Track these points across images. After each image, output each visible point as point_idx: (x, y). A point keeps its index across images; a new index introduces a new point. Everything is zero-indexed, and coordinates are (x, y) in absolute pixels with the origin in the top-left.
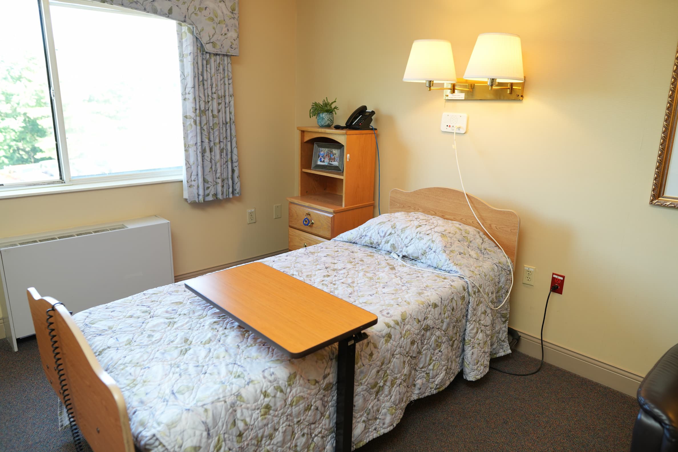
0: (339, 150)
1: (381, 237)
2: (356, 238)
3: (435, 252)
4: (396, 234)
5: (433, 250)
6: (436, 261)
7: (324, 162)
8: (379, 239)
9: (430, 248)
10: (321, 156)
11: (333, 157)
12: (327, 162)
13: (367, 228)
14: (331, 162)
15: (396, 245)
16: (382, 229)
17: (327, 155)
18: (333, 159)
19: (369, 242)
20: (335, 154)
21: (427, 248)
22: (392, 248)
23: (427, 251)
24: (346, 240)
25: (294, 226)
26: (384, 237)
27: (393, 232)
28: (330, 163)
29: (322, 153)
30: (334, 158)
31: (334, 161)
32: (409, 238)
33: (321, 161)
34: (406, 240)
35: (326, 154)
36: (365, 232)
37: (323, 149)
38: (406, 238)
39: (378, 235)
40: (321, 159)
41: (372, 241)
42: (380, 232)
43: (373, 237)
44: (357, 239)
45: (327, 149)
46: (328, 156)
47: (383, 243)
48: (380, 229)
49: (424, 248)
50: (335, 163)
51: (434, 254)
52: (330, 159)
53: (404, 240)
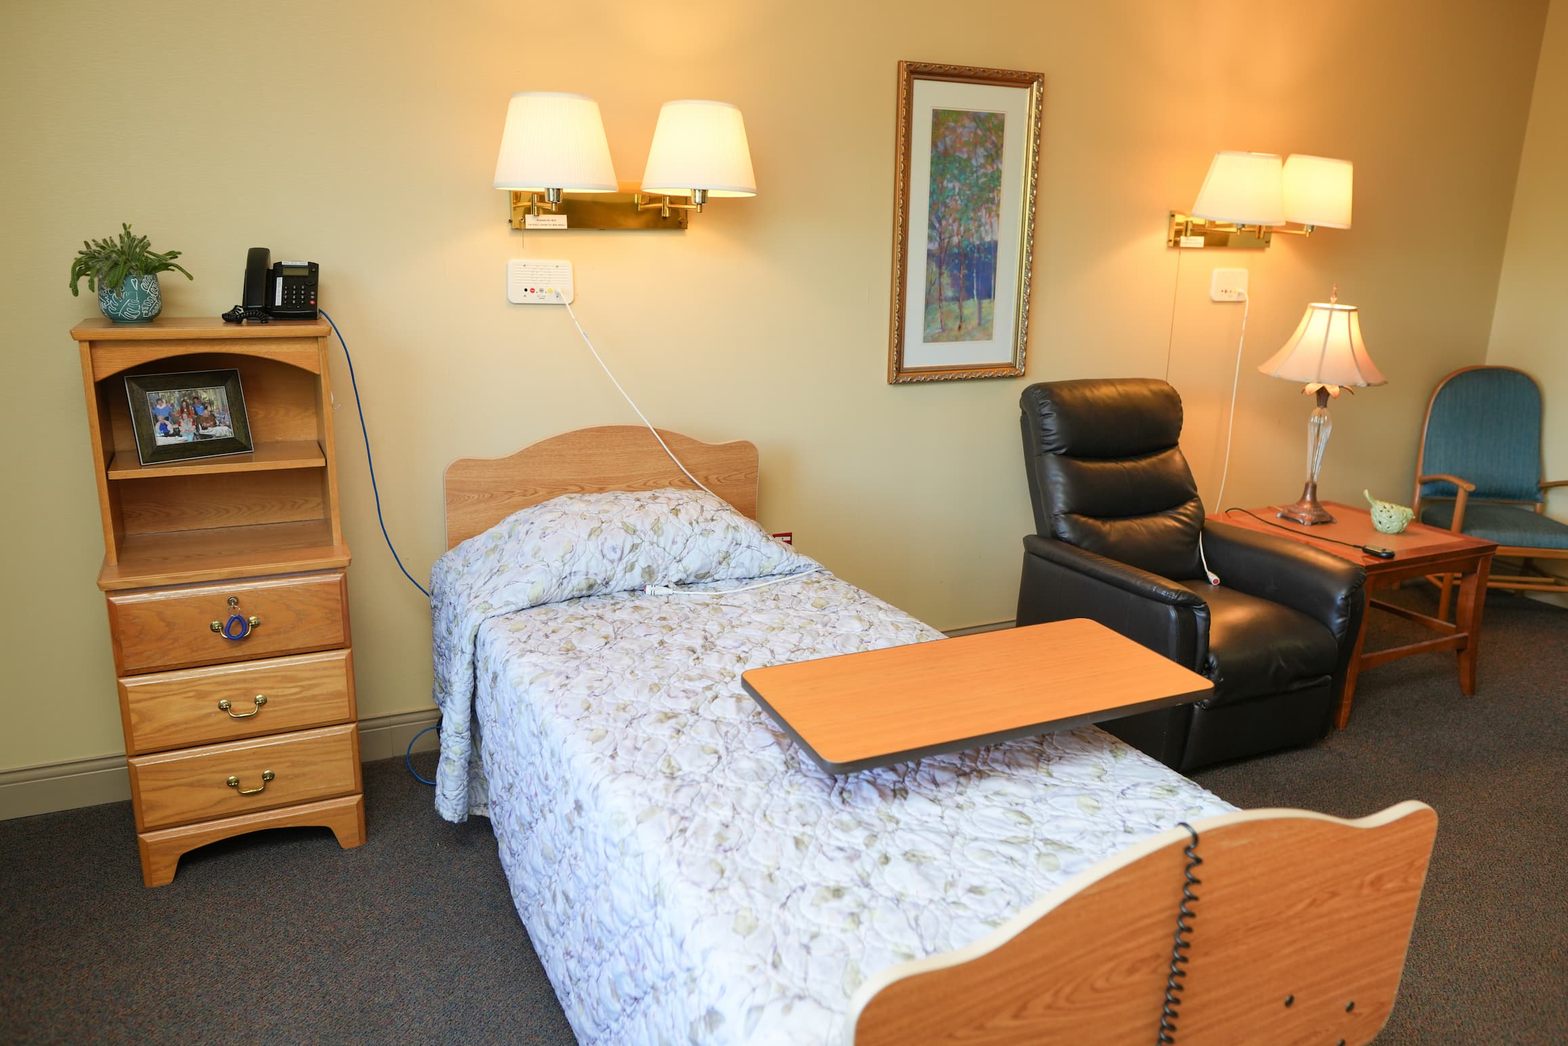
0: (222, 390)
1: (612, 562)
2: (551, 587)
3: (748, 547)
4: (646, 544)
5: (745, 544)
6: (756, 564)
7: (177, 433)
8: (609, 568)
9: (737, 544)
10: (160, 418)
11: (206, 413)
12: (188, 432)
13: (568, 556)
14: (204, 428)
15: (655, 566)
16: (610, 543)
17: (182, 411)
18: (206, 420)
19: (584, 585)
20: (211, 403)
21: (729, 546)
22: (647, 577)
23: (731, 551)
24: (526, 604)
25: (158, 663)
26: (620, 559)
27: (638, 541)
28: (202, 432)
29: (162, 407)
30: (212, 417)
31: (215, 425)
32: (680, 540)
33: (167, 434)
34: (675, 547)
35: (178, 408)
36: (567, 567)
37: (161, 393)
38: (674, 542)
39: (605, 561)
40: (163, 427)
41: (592, 581)
42: (605, 552)
43: (591, 571)
44: (553, 590)
45: (177, 394)
46: (189, 414)
47: (619, 575)
48: (606, 545)
49: (724, 549)
50: (222, 431)
51: (749, 550)
52: (198, 421)
53: (671, 548)
